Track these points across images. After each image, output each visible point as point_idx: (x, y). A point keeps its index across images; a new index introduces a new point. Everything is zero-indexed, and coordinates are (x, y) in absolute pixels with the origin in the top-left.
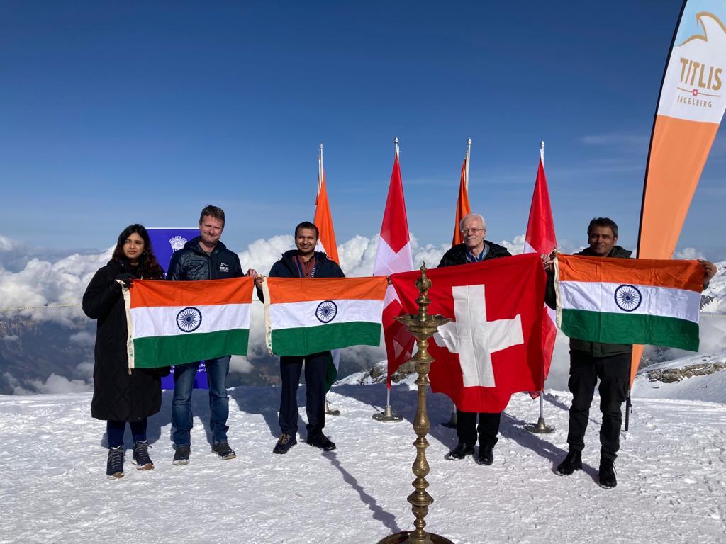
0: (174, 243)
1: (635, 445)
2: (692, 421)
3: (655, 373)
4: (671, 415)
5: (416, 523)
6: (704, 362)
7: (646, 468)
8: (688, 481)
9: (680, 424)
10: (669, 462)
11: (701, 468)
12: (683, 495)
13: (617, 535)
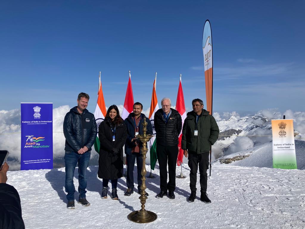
0: (35, 109)
1: (213, 180)
2: (231, 172)
3: (222, 160)
4: (225, 170)
5: (142, 206)
6: (239, 155)
7: (216, 187)
8: (229, 190)
9: (228, 173)
10: (223, 185)
11: (233, 186)
12: (227, 194)
13: (206, 207)
